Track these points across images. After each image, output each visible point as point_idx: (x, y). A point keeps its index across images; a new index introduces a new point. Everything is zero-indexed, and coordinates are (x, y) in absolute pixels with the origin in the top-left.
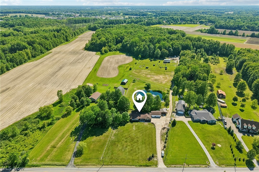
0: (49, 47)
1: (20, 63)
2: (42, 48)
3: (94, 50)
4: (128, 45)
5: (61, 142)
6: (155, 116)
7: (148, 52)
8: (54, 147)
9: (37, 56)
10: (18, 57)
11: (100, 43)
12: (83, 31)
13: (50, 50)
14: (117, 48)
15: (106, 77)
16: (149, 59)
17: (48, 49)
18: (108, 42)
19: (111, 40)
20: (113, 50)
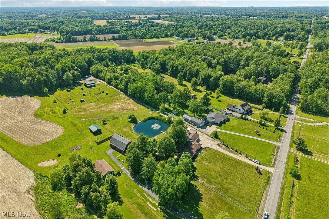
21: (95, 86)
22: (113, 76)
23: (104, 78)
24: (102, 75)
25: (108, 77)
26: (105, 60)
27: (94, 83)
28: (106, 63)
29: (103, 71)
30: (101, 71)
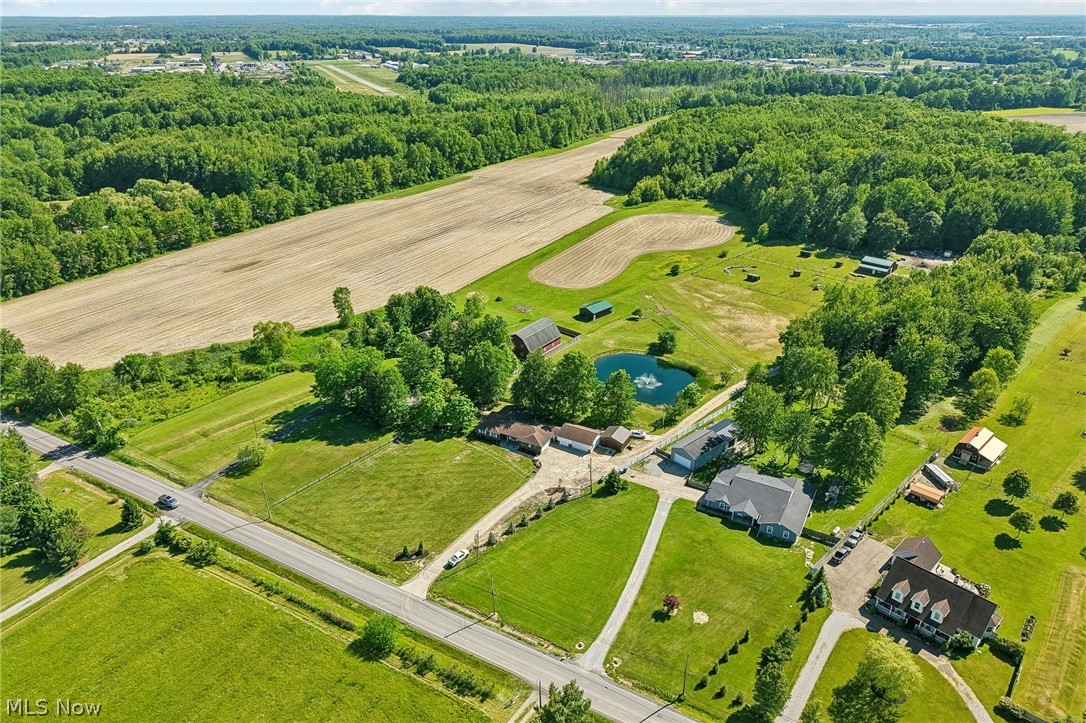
0: (469, 159)
1: (343, 197)
2: (439, 158)
3: (614, 187)
4: (749, 178)
5: (230, 429)
6: (570, 445)
7: (809, 213)
8: (205, 435)
9: (412, 184)
10: (341, 177)
11: (640, 161)
12: (646, 113)
13: (471, 170)
14: (703, 189)
15: (553, 284)
17: (461, 167)
18: (674, 160)
19: (690, 152)
20: (684, 192)
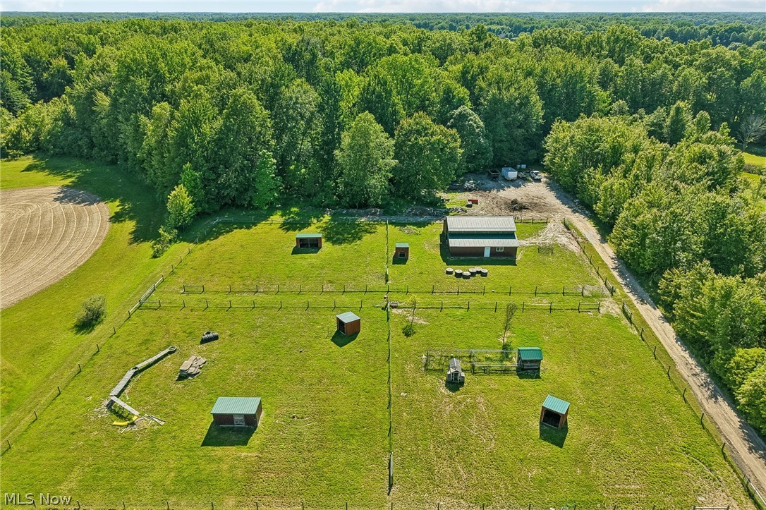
4: (103, 100)
7: (266, 145)
14: (17, 136)
16: (289, 226)
21: (506, 257)
22: (697, 212)
23: (610, 210)
24: (604, 183)
25: (647, 216)
26: (666, 102)
27: (510, 235)
28: (668, 121)
29: (628, 157)
30: (612, 160)
